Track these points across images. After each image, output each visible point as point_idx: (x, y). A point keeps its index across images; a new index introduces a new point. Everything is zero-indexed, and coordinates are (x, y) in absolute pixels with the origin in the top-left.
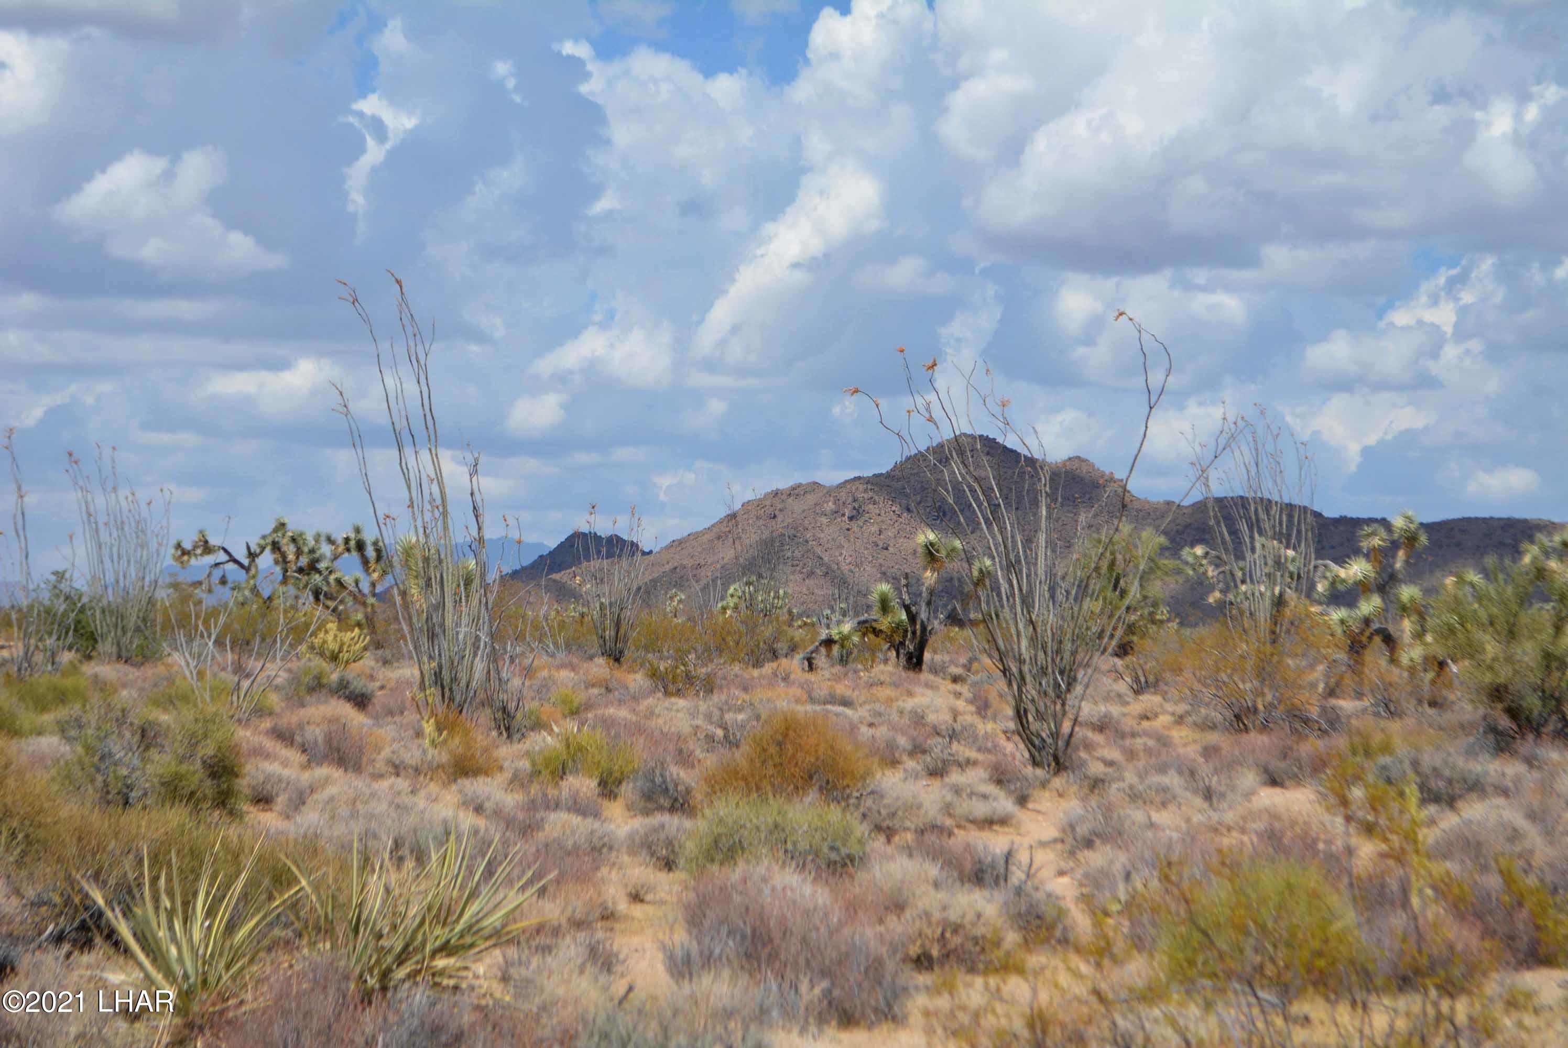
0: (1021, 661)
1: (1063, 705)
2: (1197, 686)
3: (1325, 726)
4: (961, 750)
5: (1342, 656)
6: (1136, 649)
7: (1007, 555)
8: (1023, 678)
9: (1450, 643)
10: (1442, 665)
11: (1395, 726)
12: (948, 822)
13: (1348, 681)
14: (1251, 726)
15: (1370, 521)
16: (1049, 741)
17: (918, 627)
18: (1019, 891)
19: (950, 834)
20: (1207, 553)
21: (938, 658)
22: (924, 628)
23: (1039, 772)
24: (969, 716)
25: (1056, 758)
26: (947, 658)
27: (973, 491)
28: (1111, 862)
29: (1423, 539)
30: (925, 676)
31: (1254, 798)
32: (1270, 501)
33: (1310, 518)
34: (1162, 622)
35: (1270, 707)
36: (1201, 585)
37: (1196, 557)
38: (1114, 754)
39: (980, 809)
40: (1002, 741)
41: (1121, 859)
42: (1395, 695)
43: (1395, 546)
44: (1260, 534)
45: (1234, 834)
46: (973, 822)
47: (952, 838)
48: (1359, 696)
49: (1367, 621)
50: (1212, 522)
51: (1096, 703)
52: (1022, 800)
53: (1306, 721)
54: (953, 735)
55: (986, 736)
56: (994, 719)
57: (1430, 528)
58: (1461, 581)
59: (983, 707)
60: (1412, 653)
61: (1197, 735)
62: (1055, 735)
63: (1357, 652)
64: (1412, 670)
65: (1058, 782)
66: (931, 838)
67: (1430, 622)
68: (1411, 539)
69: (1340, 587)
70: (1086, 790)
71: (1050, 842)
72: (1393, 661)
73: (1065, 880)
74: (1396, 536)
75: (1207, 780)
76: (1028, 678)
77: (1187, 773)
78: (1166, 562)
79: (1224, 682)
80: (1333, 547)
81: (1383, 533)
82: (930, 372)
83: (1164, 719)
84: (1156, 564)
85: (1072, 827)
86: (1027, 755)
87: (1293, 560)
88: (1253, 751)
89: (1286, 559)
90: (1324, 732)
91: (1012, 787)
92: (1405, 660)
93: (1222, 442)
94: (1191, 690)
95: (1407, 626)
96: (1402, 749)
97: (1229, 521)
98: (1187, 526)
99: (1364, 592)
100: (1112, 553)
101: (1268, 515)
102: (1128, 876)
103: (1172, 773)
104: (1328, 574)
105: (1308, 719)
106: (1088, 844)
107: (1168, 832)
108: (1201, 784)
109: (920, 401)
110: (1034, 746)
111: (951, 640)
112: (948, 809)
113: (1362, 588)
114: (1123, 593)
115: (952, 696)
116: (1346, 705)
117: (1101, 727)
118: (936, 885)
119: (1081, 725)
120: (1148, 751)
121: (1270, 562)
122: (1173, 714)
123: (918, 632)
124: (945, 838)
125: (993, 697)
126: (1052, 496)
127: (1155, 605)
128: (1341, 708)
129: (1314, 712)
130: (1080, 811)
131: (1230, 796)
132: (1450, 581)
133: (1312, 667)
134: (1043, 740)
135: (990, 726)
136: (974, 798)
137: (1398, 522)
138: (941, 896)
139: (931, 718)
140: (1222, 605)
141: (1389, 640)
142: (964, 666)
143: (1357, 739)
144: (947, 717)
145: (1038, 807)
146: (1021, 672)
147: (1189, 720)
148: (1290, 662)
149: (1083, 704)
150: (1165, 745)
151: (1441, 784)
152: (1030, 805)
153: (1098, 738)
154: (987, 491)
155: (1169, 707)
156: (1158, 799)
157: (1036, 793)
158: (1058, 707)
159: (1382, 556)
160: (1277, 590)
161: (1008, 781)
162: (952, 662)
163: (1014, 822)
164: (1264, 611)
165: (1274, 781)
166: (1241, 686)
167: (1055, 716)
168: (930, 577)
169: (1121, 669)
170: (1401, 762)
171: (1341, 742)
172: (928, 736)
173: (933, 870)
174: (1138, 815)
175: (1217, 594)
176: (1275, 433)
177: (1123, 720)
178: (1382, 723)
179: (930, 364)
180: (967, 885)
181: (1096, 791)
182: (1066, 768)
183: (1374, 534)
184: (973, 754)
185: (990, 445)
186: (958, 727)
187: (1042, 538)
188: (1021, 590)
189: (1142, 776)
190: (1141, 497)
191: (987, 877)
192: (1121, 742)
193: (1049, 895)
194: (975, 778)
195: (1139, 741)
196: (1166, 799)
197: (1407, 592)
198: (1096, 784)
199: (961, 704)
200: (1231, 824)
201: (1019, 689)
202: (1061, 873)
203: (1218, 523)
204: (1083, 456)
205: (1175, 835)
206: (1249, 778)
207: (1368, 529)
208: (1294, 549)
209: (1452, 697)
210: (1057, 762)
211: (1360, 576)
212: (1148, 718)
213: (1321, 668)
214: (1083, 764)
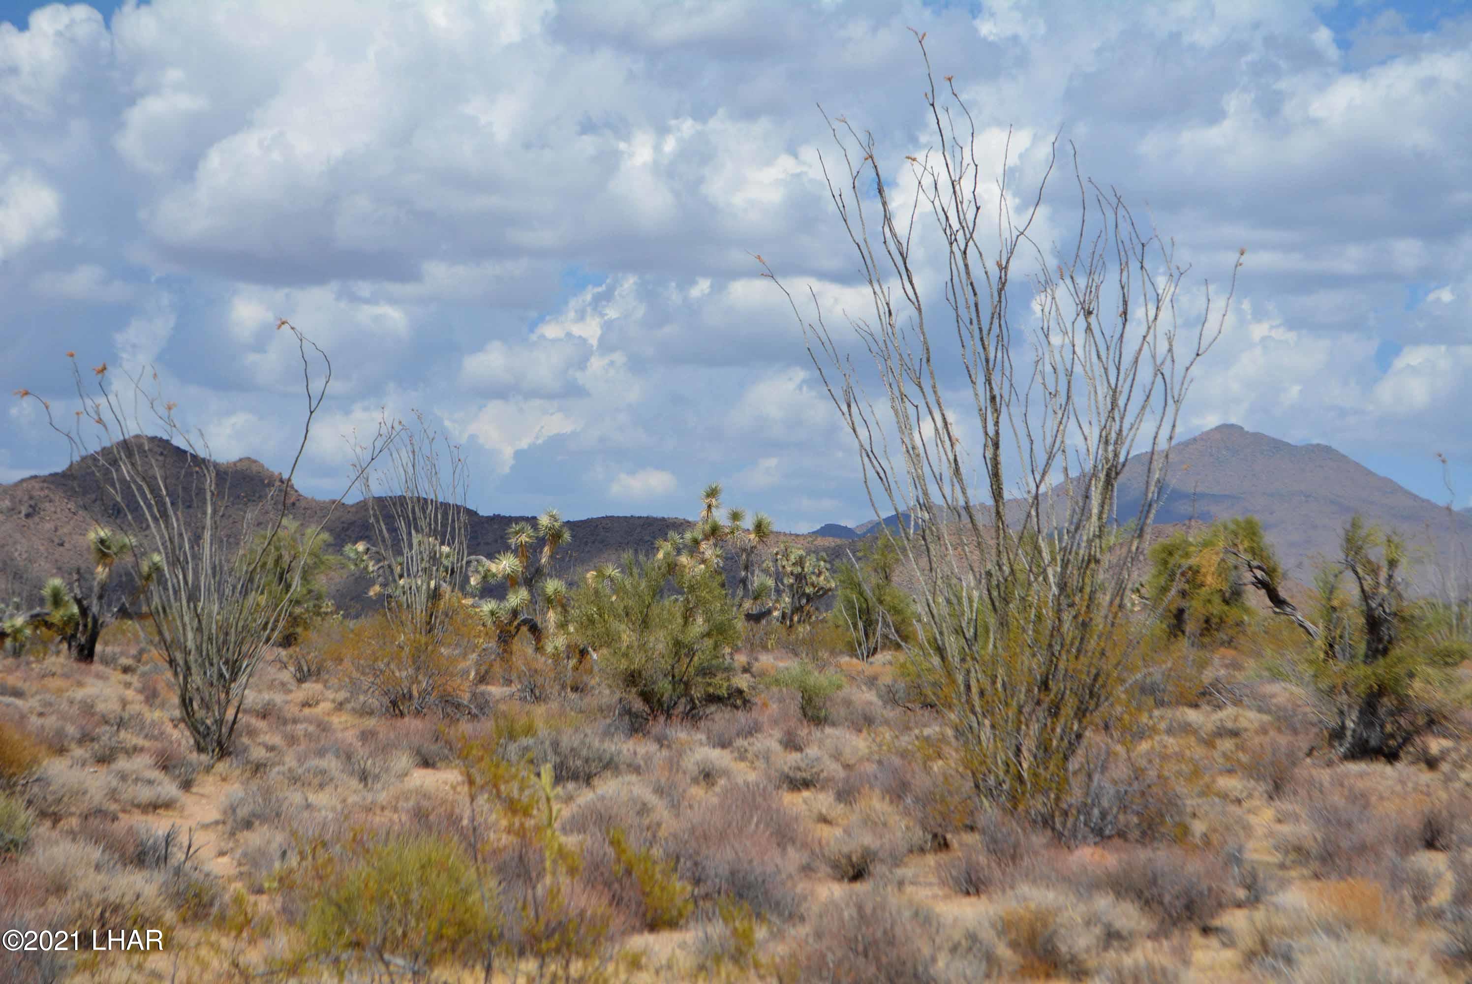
0: (187, 653)
1: (227, 693)
2: (355, 674)
3: (474, 711)
4: (128, 737)
5: (493, 644)
6: (300, 641)
7: (174, 550)
8: (188, 668)
9: (589, 632)
10: (583, 653)
11: (540, 711)
12: (114, 807)
13: (498, 669)
14: (406, 711)
15: (517, 520)
16: (214, 728)
17: (89, 620)
18: (178, 872)
19: (115, 818)
20: (368, 549)
21: (109, 649)
22: (95, 620)
23: (204, 758)
24: (137, 704)
25: (220, 743)
26: (117, 649)
27: (140, 488)
28: (269, 842)
29: (567, 536)
30: (97, 667)
31: (406, 779)
32: (425, 500)
33: (463, 517)
34: (326, 614)
35: (424, 693)
36: (363, 580)
37: (357, 553)
38: (276, 739)
39: (145, 794)
40: (169, 728)
41: (279, 838)
42: (540, 681)
43: (541, 542)
44: (417, 531)
45: (387, 812)
46: (138, 806)
47: (116, 823)
48: (509, 682)
49: (515, 613)
50: (372, 520)
51: (260, 691)
52: (187, 785)
53: (458, 706)
54: (121, 723)
55: (153, 724)
56: (162, 706)
57: (572, 525)
58: (601, 575)
59: (151, 696)
60: (556, 642)
61: (357, 721)
62: (220, 722)
63: (505, 642)
64: (556, 656)
65: (221, 767)
66: (95, 823)
67: (574, 612)
68: (556, 536)
69: (492, 581)
70: (248, 774)
71: (211, 824)
72: (539, 649)
73: (225, 860)
74: (541, 534)
75: (362, 762)
76: (194, 669)
77: (344, 757)
78: (331, 557)
79: (381, 671)
80: (487, 544)
81: (530, 531)
82: (100, 376)
83: (325, 706)
84: (320, 560)
85: (233, 809)
86: (192, 741)
87: (448, 556)
88: (407, 734)
89: (441, 554)
90: (474, 717)
91: (177, 772)
92: (549, 649)
93: (379, 445)
94: (350, 678)
95: (552, 616)
96: (543, 731)
97: (389, 519)
98: (352, 523)
99: (512, 585)
100: (277, 549)
101: (424, 512)
102: (284, 854)
103: (330, 756)
104: (480, 569)
105: (459, 705)
106: (248, 825)
107: (323, 812)
108: (356, 767)
109: (89, 402)
110: (199, 733)
111: (124, 633)
112: (113, 794)
113: (509, 583)
114: (288, 587)
115: (121, 686)
116: (495, 690)
117: (264, 715)
118: (98, 868)
119: (245, 711)
120: (307, 735)
121: (426, 558)
122: (334, 701)
123: (90, 625)
124: (108, 823)
125: (161, 687)
126: (218, 494)
127: (319, 597)
128: (490, 694)
129: (465, 698)
130: (241, 794)
131: (384, 776)
132: (591, 575)
133: (465, 656)
134: (208, 728)
135: (157, 714)
136: (139, 784)
137: (544, 521)
138: (101, 878)
139: (101, 707)
140: (381, 597)
141: (535, 630)
142: (134, 657)
143: (502, 722)
144: (116, 707)
145: (201, 790)
146: (186, 662)
147: (349, 706)
148: (443, 650)
149: (246, 692)
150: (324, 730)
151: (579, 763)
152: (194, 790)
153: (261, 724)
154: (155, 490)
155: (330, 694)
156: (316, 781)
157: (200, 778)
158: (223, 696)
159: (530, 553)
160: (433, 584)
161: (175, 767)
162: (122, 654)
163: (178, 805)
164: (420, 602)
165: (426, 763)
166: (397, 674)
167: (219, 702)
168: (101, 572)
169: (285, 659)
170: (542, 743)
171: (487, 725)
172: (98, 725)
173: (96, 854)
174: (296, 797)
175: (377, 588)
176: (431, 437)
177: (287, 708)
178: (528, 707)
179: (100, 368)
180: (129, 868)
181: (259, 775)
182: (230, 754)
183: (522, 531)
184: (140, 742)
185: (163, 446)
186: (126, 716)
187: (207, 535)
188: (186, 582)
189: (301, 760)
190: (310, 496)
191: (149, 859)
192: (281, 728)
193: (207, 875)
194: (141, 764)
195: (300, 728)
196: (323, 780)
197: (552, 586)
198: (258, 768)
199: (130, 694)
200: (384, 803)
201: (185, 678)
202: (222, 854)
203: (378, 522)
204: (253, 457)
205: (331, 816)
206: (402, 760)
207: (515, 527)
208: (449, 545)
209: (593, 682)
210: (221, 748)
211: (508, 570)
212: (310, 706)
213: (474, 656)
214: (246, 749)
